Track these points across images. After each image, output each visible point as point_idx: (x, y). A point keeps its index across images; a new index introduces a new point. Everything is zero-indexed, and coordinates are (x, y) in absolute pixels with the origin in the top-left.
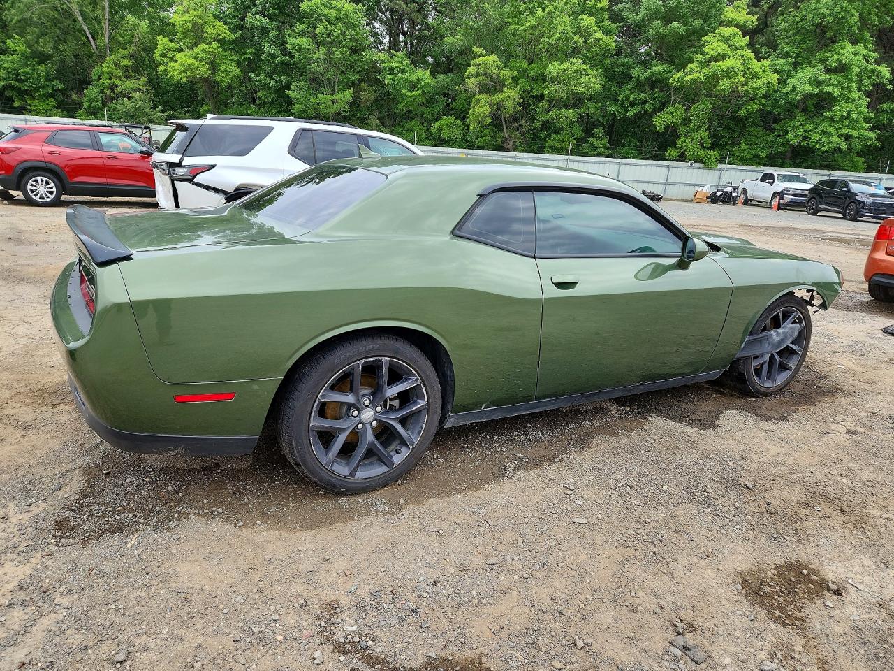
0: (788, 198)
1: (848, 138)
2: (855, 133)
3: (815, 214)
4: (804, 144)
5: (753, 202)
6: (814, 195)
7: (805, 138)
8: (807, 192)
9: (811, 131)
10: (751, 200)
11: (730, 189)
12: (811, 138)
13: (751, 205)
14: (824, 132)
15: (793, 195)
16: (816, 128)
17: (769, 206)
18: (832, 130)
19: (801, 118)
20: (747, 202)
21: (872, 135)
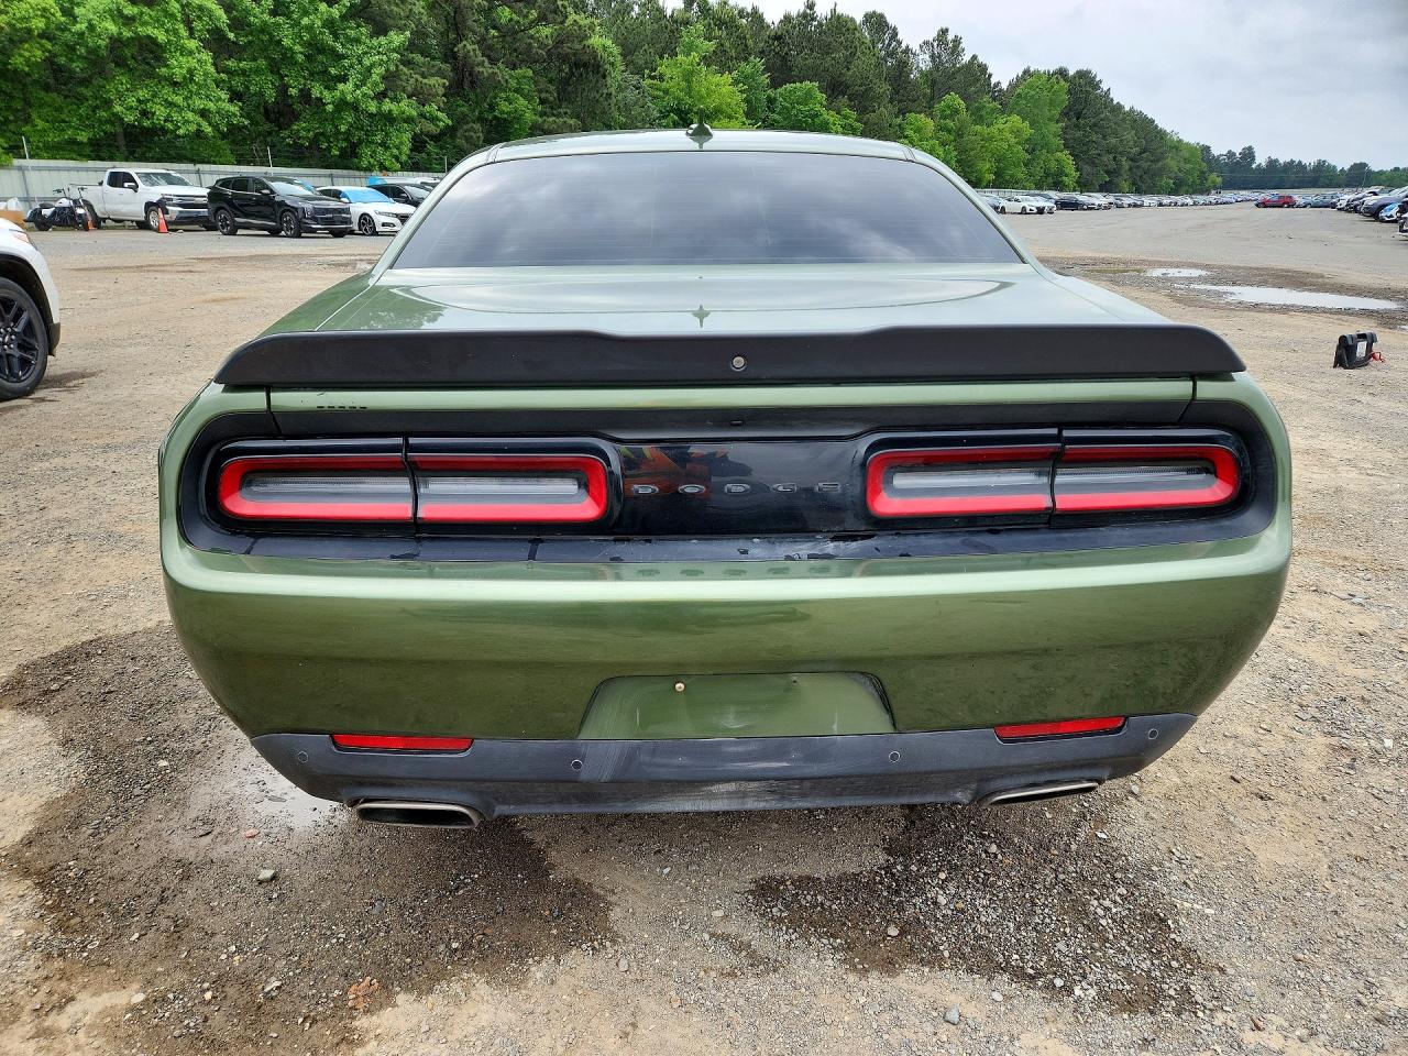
0: (174, 211)
1: (204, 113)
2: (211, 106)
3: (233, 233)
4: (146, 123)
5: (109, 223)
6: (219, 205)
7: (145, 113)
8: (204, 201)
9: (148, 100)
10: (104, 220)
11: (65, 203)
12: (154, 114)
13: (107, 228)
14: (171, 104)
15: (179, 205)
16: (154, 96)
17: (143, 225)
18: (179, 100)
19: (123, 80)
20: (98, 223)
21: (234, 109)
